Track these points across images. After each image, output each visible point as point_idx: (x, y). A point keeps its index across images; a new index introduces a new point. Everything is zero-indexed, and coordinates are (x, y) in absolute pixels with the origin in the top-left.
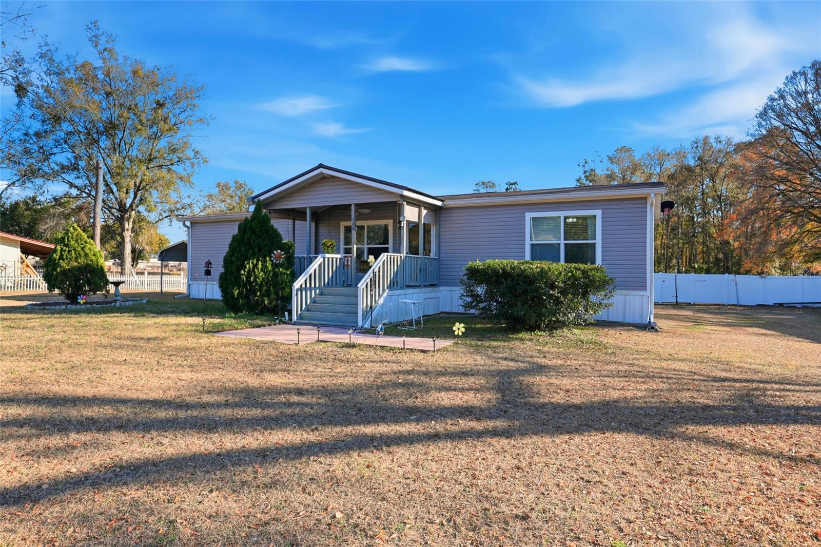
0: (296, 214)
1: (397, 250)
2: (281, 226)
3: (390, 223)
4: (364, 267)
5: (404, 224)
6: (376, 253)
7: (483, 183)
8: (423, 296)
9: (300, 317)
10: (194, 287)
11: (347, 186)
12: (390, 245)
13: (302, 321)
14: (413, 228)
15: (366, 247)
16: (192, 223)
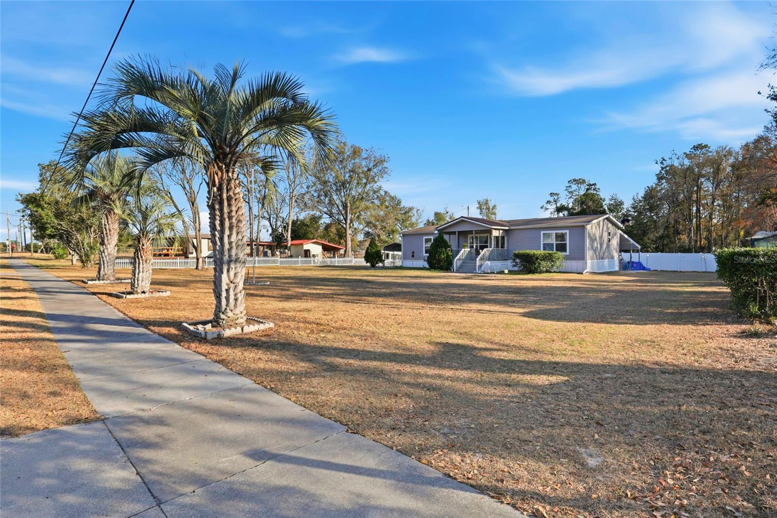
0: (450, 233)
1: (491, 247)
2: (446, 237)
3: (488, 235)
4: (478, 253)
5: (493, 238)
6: (482, 248)
7: (575, 180)
8: (501, 264)
9: (457, 270)
10: (404, 262)
11: (472, 224)
12: (489, 244)
13: (457, 272)
14: (497, 238)
15: (479, 245)
16: (403, 235)
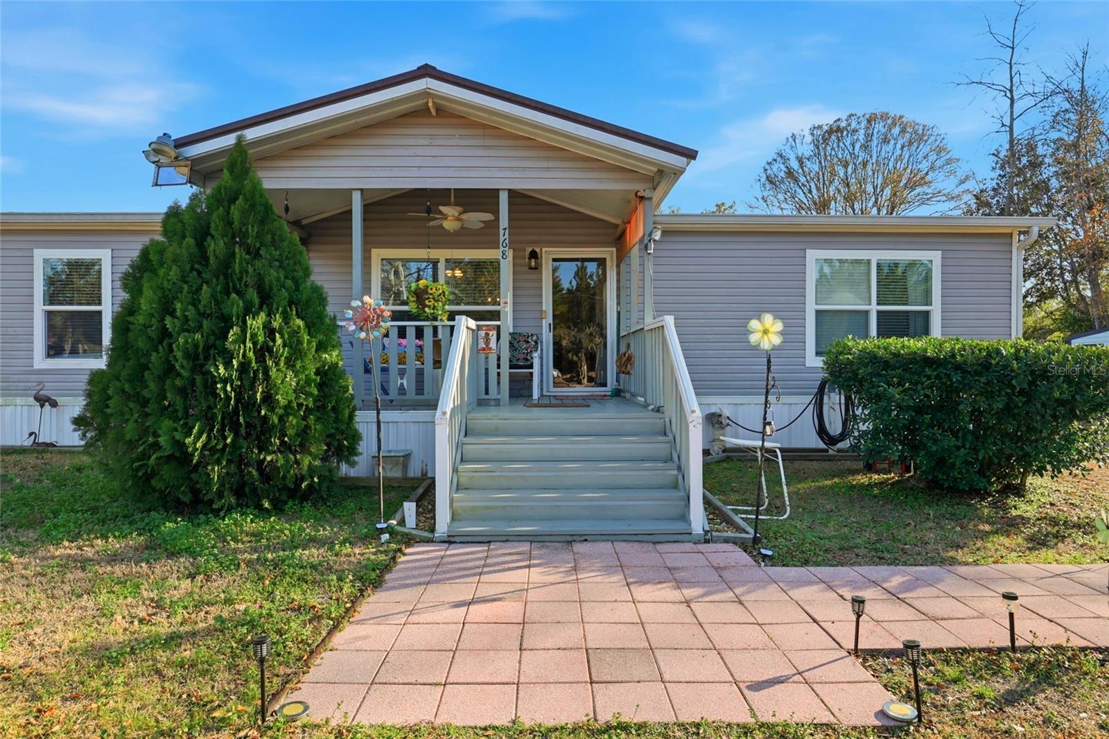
11: (489, 142)
